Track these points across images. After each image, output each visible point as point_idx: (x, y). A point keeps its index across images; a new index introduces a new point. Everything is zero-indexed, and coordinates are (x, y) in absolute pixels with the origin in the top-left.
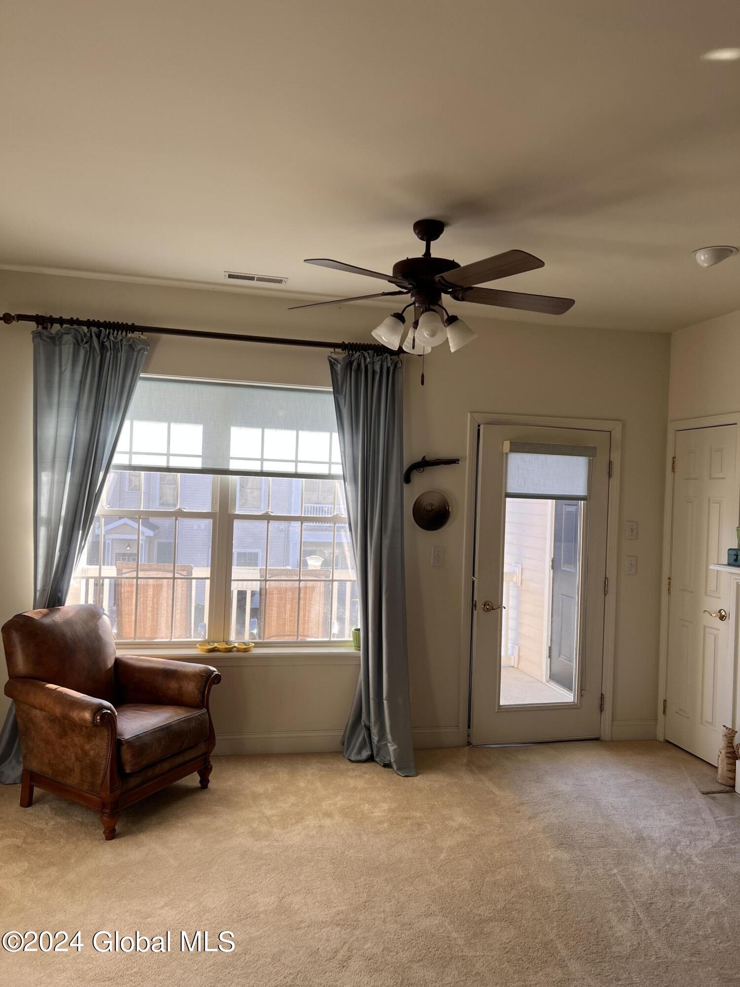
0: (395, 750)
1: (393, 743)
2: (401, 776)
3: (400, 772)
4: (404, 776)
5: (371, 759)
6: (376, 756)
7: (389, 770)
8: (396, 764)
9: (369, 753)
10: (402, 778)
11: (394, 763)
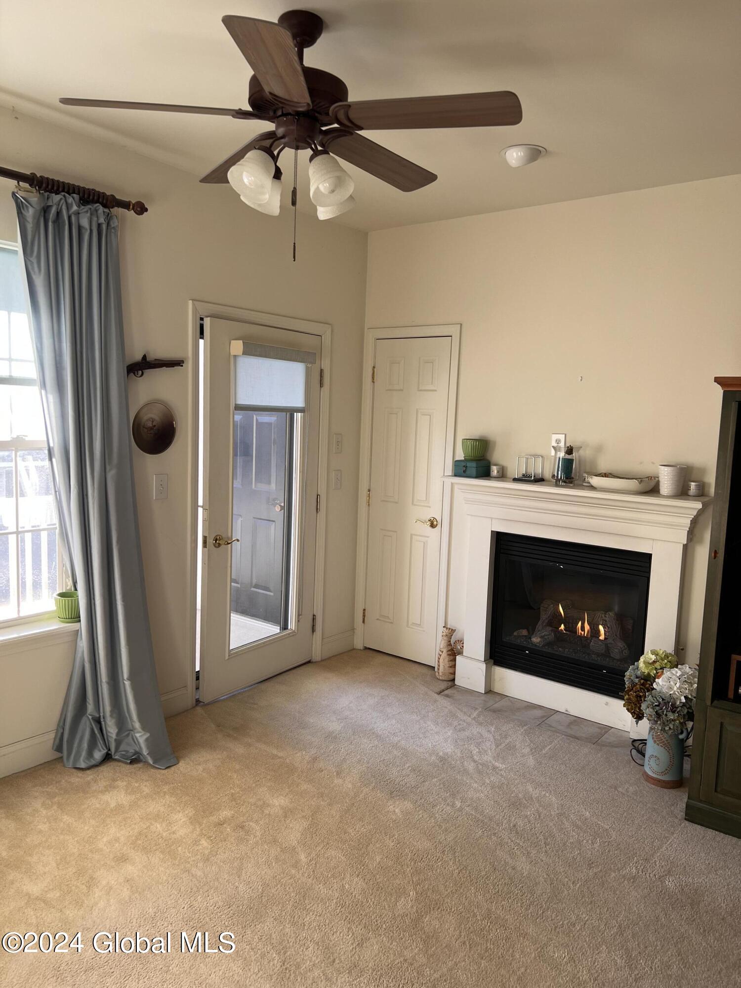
0: (147, 740)
1: (143, 733)
2: (161, 769)
3: (158, 765)
4: (167, 768)
5: (107, 758)
6: (114, 754)
7: (140, 765)
8: (151, 757)
9: (105, 751)
10: (163, 771)
11: (147, 756)
